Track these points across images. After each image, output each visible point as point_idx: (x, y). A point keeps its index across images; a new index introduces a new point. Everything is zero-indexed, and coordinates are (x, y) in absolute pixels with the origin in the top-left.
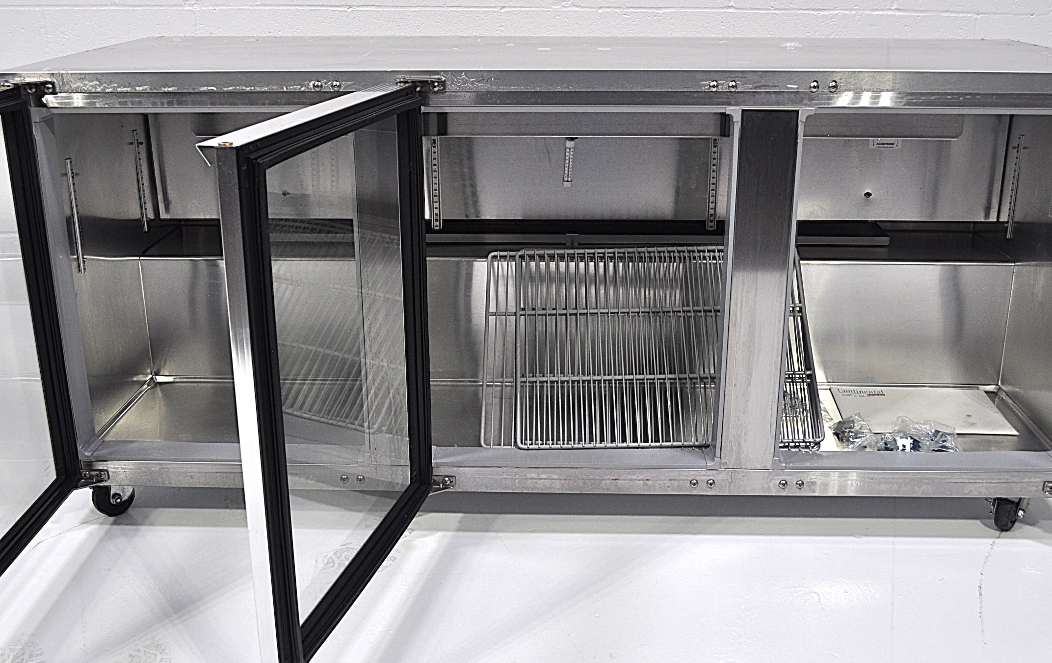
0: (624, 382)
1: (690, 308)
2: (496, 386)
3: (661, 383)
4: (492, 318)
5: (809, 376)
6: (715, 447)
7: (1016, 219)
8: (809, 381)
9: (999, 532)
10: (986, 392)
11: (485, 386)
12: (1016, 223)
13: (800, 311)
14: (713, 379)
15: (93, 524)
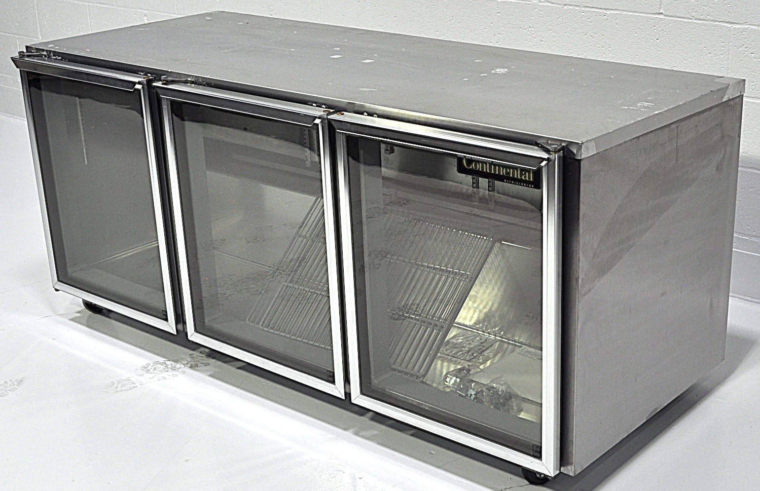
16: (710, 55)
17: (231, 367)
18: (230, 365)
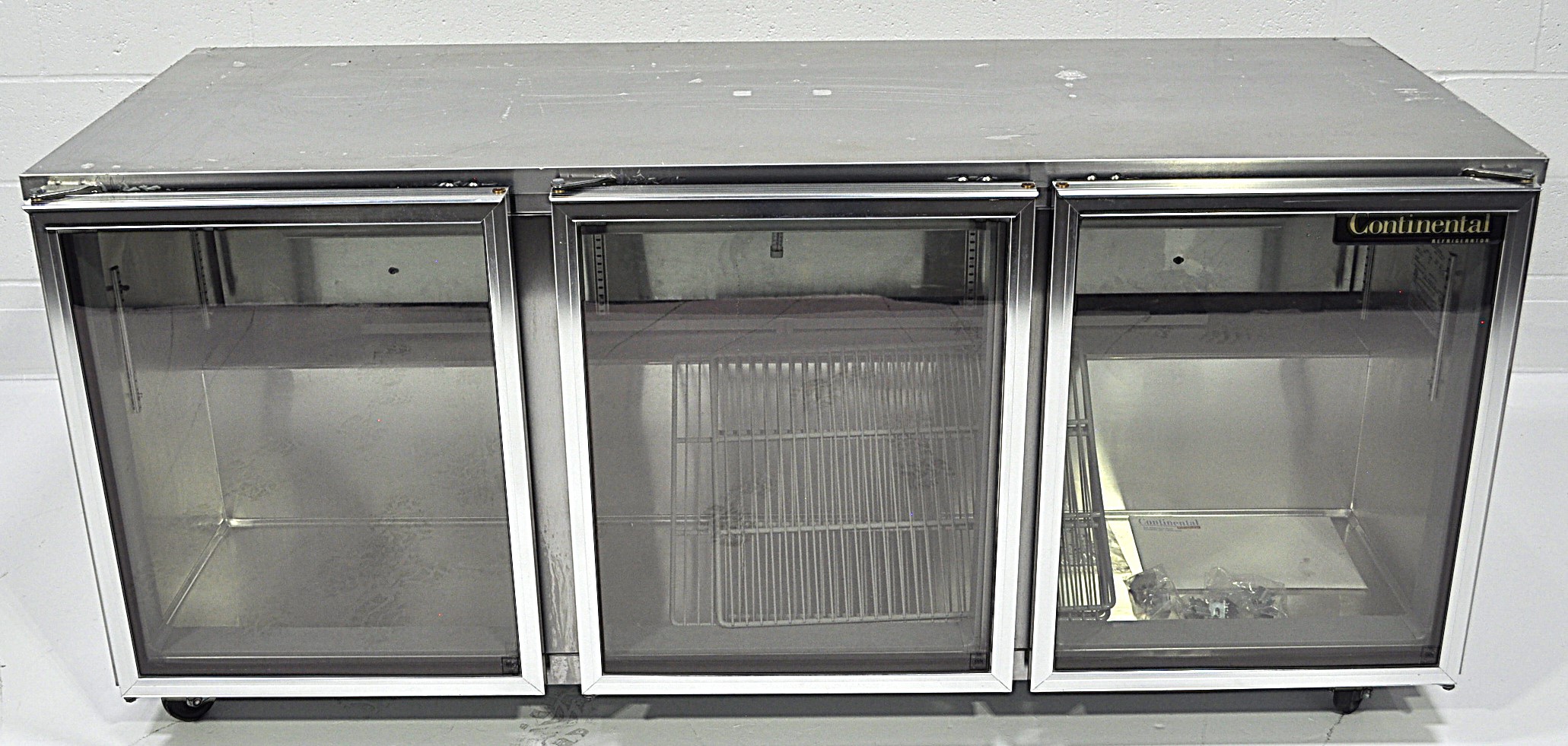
0: (855, 532)
1: (942, 429)
2: (689, 523)
3: (904, 533)
4: (680, 447)
5: (1096, 519)
6: (973, 618)
7: (1374, 287)
8: (1096, 525)
9: (1339, 715)
10: (1333, 519)
11: (674, 525)
12: (1373, 293)
13: (1086, 428)
14: (971, 526)
15: (164, 733)
16: (1087, 14)
17: (620, 721)
18: (620, 718)
